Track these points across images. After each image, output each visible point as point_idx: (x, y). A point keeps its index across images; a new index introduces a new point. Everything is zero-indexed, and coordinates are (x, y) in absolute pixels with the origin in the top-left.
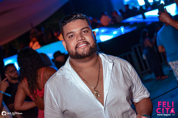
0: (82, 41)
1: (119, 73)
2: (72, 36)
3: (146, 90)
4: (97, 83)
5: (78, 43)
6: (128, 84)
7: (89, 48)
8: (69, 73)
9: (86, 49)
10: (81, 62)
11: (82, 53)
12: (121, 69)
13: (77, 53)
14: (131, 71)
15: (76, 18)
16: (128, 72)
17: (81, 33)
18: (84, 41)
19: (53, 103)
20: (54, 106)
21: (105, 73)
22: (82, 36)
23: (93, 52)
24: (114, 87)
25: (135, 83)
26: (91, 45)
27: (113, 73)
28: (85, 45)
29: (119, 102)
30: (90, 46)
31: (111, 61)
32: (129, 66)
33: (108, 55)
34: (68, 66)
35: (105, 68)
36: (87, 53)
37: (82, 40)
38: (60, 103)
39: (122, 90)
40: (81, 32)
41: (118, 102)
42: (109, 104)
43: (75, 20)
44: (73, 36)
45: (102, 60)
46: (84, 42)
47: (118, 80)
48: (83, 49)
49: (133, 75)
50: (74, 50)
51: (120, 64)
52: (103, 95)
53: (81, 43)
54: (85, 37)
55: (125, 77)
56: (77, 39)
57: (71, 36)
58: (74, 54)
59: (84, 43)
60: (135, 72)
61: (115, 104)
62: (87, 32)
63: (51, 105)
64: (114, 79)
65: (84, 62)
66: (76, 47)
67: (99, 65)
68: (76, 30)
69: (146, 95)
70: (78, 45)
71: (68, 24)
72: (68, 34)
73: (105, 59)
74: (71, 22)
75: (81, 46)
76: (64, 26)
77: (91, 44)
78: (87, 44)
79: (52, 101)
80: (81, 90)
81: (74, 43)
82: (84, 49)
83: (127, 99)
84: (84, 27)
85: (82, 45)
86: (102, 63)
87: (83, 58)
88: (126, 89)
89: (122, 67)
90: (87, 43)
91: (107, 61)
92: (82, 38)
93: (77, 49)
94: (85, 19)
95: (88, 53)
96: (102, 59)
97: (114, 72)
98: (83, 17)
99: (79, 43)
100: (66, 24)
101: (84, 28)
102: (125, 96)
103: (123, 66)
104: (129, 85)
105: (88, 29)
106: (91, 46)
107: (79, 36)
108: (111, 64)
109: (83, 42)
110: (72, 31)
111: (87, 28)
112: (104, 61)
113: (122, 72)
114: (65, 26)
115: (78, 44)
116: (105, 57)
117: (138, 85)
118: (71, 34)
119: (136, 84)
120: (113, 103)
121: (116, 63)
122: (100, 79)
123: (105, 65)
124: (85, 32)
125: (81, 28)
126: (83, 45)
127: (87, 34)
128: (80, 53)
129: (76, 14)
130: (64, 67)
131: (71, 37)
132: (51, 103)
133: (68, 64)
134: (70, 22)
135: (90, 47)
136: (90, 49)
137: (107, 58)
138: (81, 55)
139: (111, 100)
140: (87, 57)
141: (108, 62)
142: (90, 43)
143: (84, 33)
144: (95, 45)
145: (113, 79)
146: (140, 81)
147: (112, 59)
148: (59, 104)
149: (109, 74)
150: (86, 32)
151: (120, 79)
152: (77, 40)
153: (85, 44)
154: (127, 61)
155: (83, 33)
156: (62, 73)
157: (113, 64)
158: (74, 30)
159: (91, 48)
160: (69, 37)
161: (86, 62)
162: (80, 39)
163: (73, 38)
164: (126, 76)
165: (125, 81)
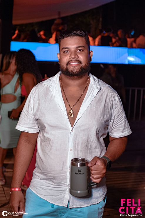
0: (74, 59)
1: (101, 102)
2: (67, 51)
4: (76, 103)
5: (70, 60)
6: (105, 115)
7: (80, 68)
9: (76, 68)
11: (72, 71)
13: (67, 69)
14: (116, 103)
15: (75, 35)
16: (112, 104)
17: (76, 51)
18: (77, 59)
20: (30, 111)
22: (76, 54)
23: (82, 73)
24: (89, 113)
25: (115, 116)
26: (83, 65)
27: (95, 99)
28: (77, 63)
29: (89, 130)
30: (81, 65)
31: (99, 87)
32: (117, 97)
33: (100, 80)
34: (57, 79)
35: (89, 92)
36: (76, 72)
37: (75, 58)
38: (36, 111)
39: (95, 119)
40: (76, 50)
41: (88, 129)
42: (78, 127)
43: (73, 36)
44: (68, 52)
45: (91, 83)
46: (77, 61)
47: (97, 108)
49: (117, 108)
50: (65, 66)
51: (106, 93)
52: (76, 118)
53: (74, 61)
54: (79, 55)
55: (106, 107)
57: (66, 51)
59: (76, 61)
61: (84, 130)
62: (83, 51)
63: (27, 110)
64: (93, 106)
65: (72, 79)
66: (68, 64)
67: (85, 87)
70: (69, 62)
71: (66, 39)
72: (63, 49)
73: (94, 83)
74: (69, 38)
75: (72, 64)
77: (83, 64)
79: (30, 107)
80: (58, 105)
81: (67, 59)
82: (75, 67)
86: (89, 87)
87: (71, 76)
88: (100, 120)
90: (80, 62)
91: (94, 86)
92: (75, 56)
93: (68, 65)
94: (84, 37)
95: (77, 72)
96: (90, 82)
97: (97, 98)
98: (83, 34)
99: (71, 61)
100: (64, 38)
101: (80, 47)
103: (110, 95)
104: (106, 118)
105: (84, 48)
106: (83, 66)
107: (73, 54)
108: (97, 91)
109: (76, 60)
110: (68, 47)
111: (83, 47)
112: (92, 85)
113: (104, 102)
114: (63, 39)
115: (70, 61)
116: (95, 81)
117: (117, 119)
118: (66, 50)
120: (83, 128)
121: (103, 90)
123: (90, 89)
124: (80, 50)
125: (77, 46)
126: (75, 63)
127: (82, 53)
128: (70, 70)
129: (76, 30)
130: (53, 78)
131: (65, 52)
133: (57, 76)
134: (68, 37)
135: (81, 67)
136: (80, 69)
137: (96, 82)
138: (70, 72)
139: (82, 125)
140: (76, 76)
141: (95, 87)
143: (79, 52)
144: (87, 66)
145: (92, 105)
147: (101, 85)
148: (34, 111)
149: (90, 99)
150: (81, 50)
151: (99, 107)
152: (70, 57)
153: (77, 62)
154: (117, 93)
155: (78, 51)
156: (48, 83)
157: (99, 90)
158: (70, 47)
159: (82, 68)
160: (64, 52)
161: (74, 80)
162: (73, 57)
164: (108, 107)
165: (103, 111)
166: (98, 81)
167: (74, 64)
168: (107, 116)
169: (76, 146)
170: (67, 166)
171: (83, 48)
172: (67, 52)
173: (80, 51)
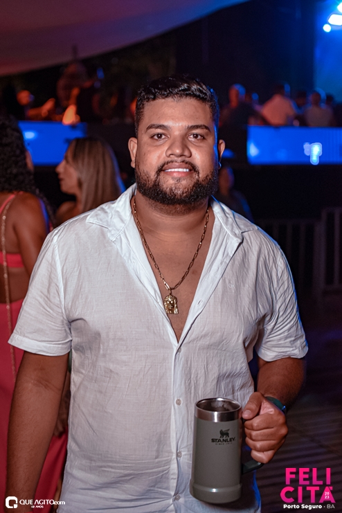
0: (180, 159)
1: (247, 271)
2: (160, 136)
3: (302, 336)
4: (183, 278)
5: (169, 159)
6: (260, 306)
7: (193, 183)
8: (120, 225)
9: (184, 182)
10: (161, 210)
11: (171, 190)
12: (256, 263)
13: (156, 185)
14: (279, 275)
15: (187, 93)
16: (271, 276)
17: (184, 138)
18: (187, 159)
19: (53, 290)
20: (55, 297)
21: (212, 260)
22: (185, 146)
23: (198, 197)
24: (221, 303)
25: (281, 309)
26: (200, 176)
27: (233, 265)
28: (185, 170)
29: (221, 346)
30: (197, 177)
31: (237, 232)
32: (281, 260)
33: (236, 215)
34: (125, 206)
35: (216, 245)
36: (183, 193)
37: (181, 156)
38: (71, 295)
39: (238, 317)
40: (186, 134)
41: (219, 345)
42: (193, 340)
43: (181, 96)
44: (163, 137)
45: (216, 222)
46: (186, 163)
47: (238, 288)
48: (176, 181)
49: (282, 288)
50: (153, 175)
51: (257, 248)
52: (187, 314)
53: (177, 164)
54: (194, 151)
55: (261, 286)
56: (169, 149)
57: (158, 135)
58: (151, 184)
59: (184, 164)
60: (290, 282)
61: (209, 347)
62: (204, 138)
63: (46, 293)
64: (230, 282)
65: (169, 213)
66: (161, 170)
67: (202, 233)
68: (174, 125)
69: (298, 350)
70: (166, 166)
71: (160, 101)
72: (151, 127)
73: (225, 221)
74: (170, 99)
75: (173, 170)
76: (149, 103)
77: (202, 175)
78: (190, 170)
79: (53, 285)
80: (137, 280)
81: (159, 157)
82: (179, 180)
83: (244, 343)
84: (200, 123)
85: (176, 170)
86: (213, 231)
87: (168, 204)
88: (250, 318)
89: (261, 259)
90: (193, 169)
91: (227, 229)
92: (183, 150)
93: (162, 173)
94: (208, 101)
95: (185, 194)
96: (216, 220)
97: (236, 262)
98: (205, 94)
99: (172, 162)
100: (154, 99)
101: (197, 127)
102: (242, 335)
103: (265, 255)
104: (262, 311)
105: (207, 131)
106: (201, 180)
107: (178, 143)
108: (236, 241)
109: (183, 162)
110: (165, 124)
111: (206, 128)
112: (221, 226)
113: (255, 271)
114: (152, 103)
115: (168, 163)
116: (227, 217)
117: (284, 316)
118: (159, 131)
119: (281, 314)
120: (206, 341)
121: (249, 241)
122: (193, 269)
123: (218, 238)
124: (196, 136)
125: (190, 125)
126: (181, 170)
127: (201, 144)
128: (165, 186)
130: (113, 206)
131: (156, 137)
132: (47, 287)
133: (125, 200)
134: (166, 97)
135: (195, 180)
136: (193, 186)
137: (230, 220)
138: (165, 194)
139: (203, 333)
140: (179, 204)
141: (229, 232)
142: (201, 172)
143: (193, 140)
144: (210, 179)
145: (227, 281)
146: (295, 310)
147: (242, 227)
148: (67, 297)
149: (221, 263)
150: (199, 137)
151: (244, 286)
152: (169, 152)
153: (186, 168)
154: (279, 247)
155: (191, 138)
156: (101, 220)
157: (240, 241)
158: (169, 123)
159: (197, 184)
160: (152, 137)
161: (173, 214)
162: (178, 151)
163: (161, 142)
164: (263, 285)
165: (255, 295)
166: (232, 216)
167: (178, 172)
168: (263, 307)
169: (193, 391)
170: (170, 446)
171: (205, 131)
172: (159, 138)
173: (194, 137)
